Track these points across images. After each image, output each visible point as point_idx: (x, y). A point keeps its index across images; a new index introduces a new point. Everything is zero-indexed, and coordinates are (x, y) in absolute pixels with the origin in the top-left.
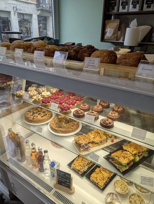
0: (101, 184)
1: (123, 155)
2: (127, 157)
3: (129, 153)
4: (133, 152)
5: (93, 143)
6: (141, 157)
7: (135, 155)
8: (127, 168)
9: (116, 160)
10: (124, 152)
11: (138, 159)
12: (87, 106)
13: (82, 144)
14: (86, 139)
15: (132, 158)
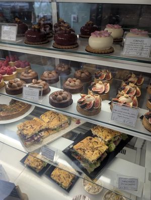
0: (66, 184)
1: (91, 145)
2: (97, 149)
3: (100, 140)
4: (106, 138)
5: (47, 130)
6: (118, 143)
7: (109, 141)
8: (98, 165)
9: (80, 155)
10: (94, 140)
11: (113, 147)
12: (32, 73)
13: (27, 134)
14: (35, 127)
15: (105, 148)
